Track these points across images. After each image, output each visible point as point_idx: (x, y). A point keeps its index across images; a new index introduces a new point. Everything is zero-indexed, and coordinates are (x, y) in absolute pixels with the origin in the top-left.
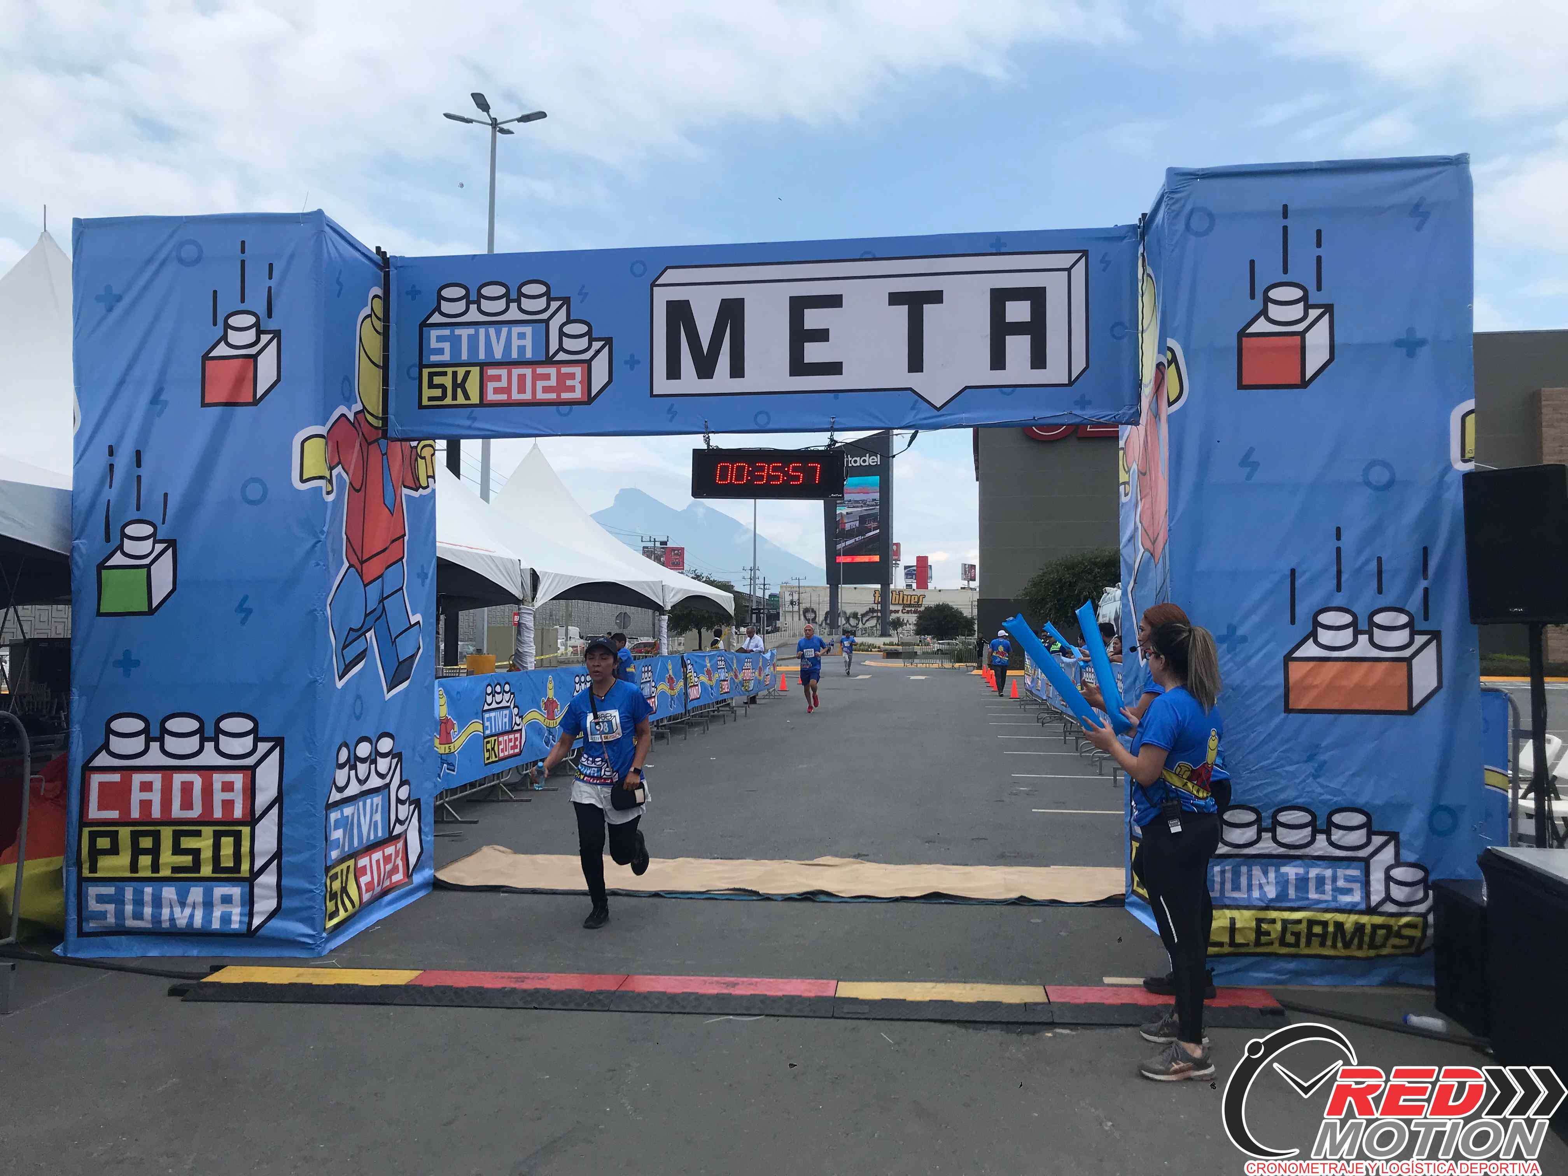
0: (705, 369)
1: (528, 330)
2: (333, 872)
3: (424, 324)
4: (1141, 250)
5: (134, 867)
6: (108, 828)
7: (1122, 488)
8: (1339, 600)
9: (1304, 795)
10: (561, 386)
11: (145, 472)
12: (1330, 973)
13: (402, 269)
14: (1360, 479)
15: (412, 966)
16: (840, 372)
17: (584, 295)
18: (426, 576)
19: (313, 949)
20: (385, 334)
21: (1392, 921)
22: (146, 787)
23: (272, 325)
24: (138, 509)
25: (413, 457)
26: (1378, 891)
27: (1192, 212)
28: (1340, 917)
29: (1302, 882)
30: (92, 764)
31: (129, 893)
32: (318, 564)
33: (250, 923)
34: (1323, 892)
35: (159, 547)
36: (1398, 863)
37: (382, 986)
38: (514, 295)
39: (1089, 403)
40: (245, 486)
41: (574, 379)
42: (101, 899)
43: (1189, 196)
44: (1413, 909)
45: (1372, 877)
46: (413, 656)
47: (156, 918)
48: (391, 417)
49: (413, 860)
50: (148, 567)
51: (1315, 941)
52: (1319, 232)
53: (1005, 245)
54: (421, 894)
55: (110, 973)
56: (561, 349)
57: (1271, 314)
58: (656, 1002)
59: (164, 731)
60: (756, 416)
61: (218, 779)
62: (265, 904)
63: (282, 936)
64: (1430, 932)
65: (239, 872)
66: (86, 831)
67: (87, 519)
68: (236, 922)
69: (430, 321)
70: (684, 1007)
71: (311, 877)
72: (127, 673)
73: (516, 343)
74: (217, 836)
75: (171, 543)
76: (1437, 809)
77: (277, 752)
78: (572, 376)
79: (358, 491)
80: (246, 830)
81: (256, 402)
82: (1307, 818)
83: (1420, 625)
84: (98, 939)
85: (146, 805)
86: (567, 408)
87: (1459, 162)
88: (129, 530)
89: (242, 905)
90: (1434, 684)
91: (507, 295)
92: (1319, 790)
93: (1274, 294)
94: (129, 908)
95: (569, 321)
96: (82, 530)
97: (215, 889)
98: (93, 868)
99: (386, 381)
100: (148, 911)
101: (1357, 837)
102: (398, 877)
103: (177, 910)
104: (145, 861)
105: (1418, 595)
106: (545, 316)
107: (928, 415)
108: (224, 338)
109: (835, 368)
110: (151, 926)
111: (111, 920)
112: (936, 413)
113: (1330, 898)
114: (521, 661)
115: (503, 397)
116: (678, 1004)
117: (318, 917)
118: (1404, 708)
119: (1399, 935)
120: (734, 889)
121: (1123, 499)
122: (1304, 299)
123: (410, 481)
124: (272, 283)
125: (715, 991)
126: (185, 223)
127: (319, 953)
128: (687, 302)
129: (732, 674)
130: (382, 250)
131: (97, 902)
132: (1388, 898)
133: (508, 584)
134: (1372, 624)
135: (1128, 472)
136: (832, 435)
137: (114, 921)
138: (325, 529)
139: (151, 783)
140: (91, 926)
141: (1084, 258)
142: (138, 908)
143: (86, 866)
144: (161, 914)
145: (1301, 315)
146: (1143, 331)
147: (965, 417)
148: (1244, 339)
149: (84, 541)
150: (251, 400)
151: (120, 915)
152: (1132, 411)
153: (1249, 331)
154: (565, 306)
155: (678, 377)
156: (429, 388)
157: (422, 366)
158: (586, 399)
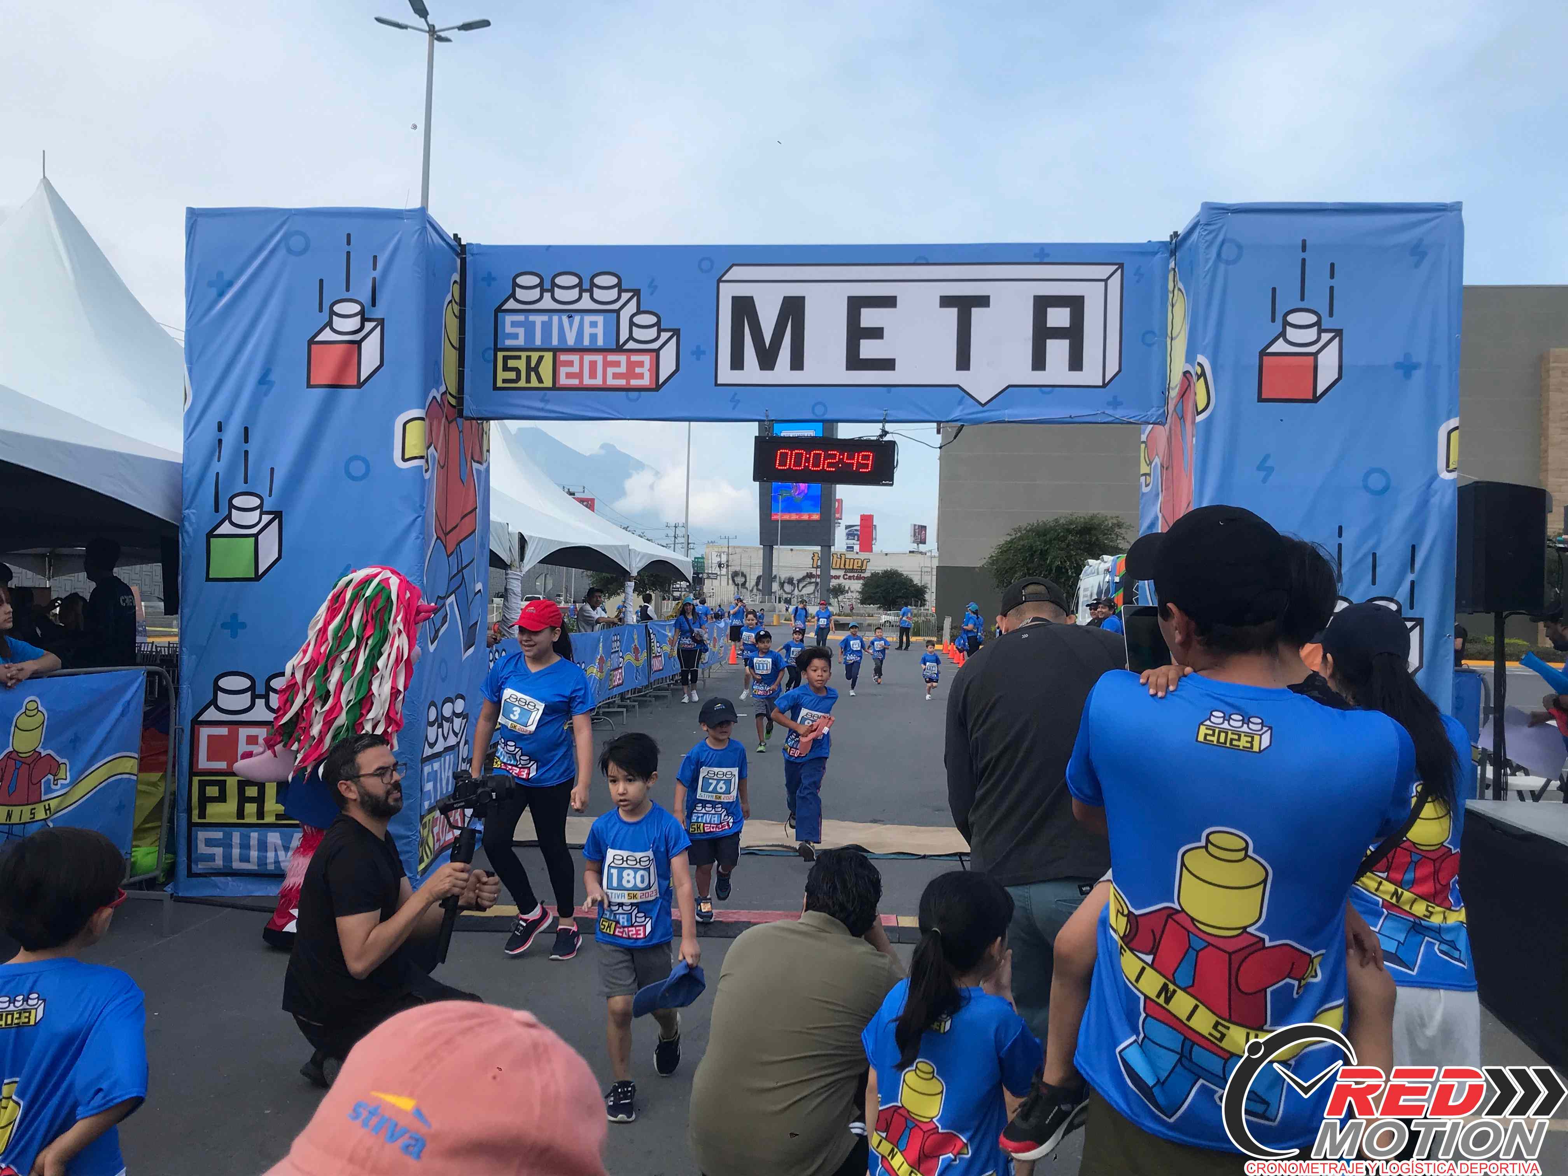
0: (767, 360)
1: (600, 319)
2: (425, 821)
3: (499, 310)
4: (1172, 265)
5: (241, 813)
6: (218, 779)
7: (1143, 479)
10: (631, 373)
11: (252, 447)
13: (477, 256)
14: (1361, 485)
16: (893, 368)
17: (653, 287)
20: (462, 318)
22: (252, 740)
23: (376, 313)
24: (246, 482)
25: (480, 433)
27: (1224, 241)
30: (202, 718)
31: (236, 836)
32: (418, 538)
38: (586, 285)
39: (1121, 404)
40: (348, 463)
41: (643, 367)
42: (209, 843)
43: (1221, 227)
47: (262, 861)
48: (466, 395)
50: (256, 536)
52: (1332, 265)
53: (1048, 255)
55: (227, 909)
56: (631, 338)
57: (1287, 337)
59: (269, 688)
60: (814, 407)
66: (196, 780)
67: (197, 489)
69: (505, 307)
72: (234, 635)
73: (588, 331)
75: (278, 515)
78: (641, 364)
79: (443, 469)
81: (360, 385)
84: (207, 879)
86: (637, 393)
87: (1454, 210)
88: (237, 502)
91: (579, 285)
93: (1292, 318)
94: (236, 852)
95: (639, 312)
96: (190, 502)
98: (202, 815)
99: (461, 360)
100: (254, 854)
103: (281, 854)
104: (251, 808)
105: (1406, 587)
106: (616, 306)
107: (973, 410)
108: (330, 324)
109: (888, 364)
110: (256, 868)
111: (219, 862)
112: (981, 409)
115: (575, 382)
117: (413, 860)
121: (1145, 490)
122: (1318, 324)
123: (478, 456)
124: (377, 274)
126: (292, 215)
128: (751, 299)
130: (459, 236)
131: (206, 845)
133: (498, 548)
135: (1150, 464)
136: (884, 426)
137: (221, 863)
138: (425, 505)
139: (256, 737)
140: (200, 867)
141: (1120, 271)
142: (244, 852)
143: (195, 812)
144: (266, 857)
145: (1314, 338)
146: (1172, 340)
147: (1007, 414)
148: (1264, 357)
149: (194, 511)
150: (355, 384)
151: (228, 858)
152: (1159, 413)
153: (1268, 351)
154: (635, 298)
155: (742, 368)
156: (503, 371)
157: (496, 350)
158: (654, 386)
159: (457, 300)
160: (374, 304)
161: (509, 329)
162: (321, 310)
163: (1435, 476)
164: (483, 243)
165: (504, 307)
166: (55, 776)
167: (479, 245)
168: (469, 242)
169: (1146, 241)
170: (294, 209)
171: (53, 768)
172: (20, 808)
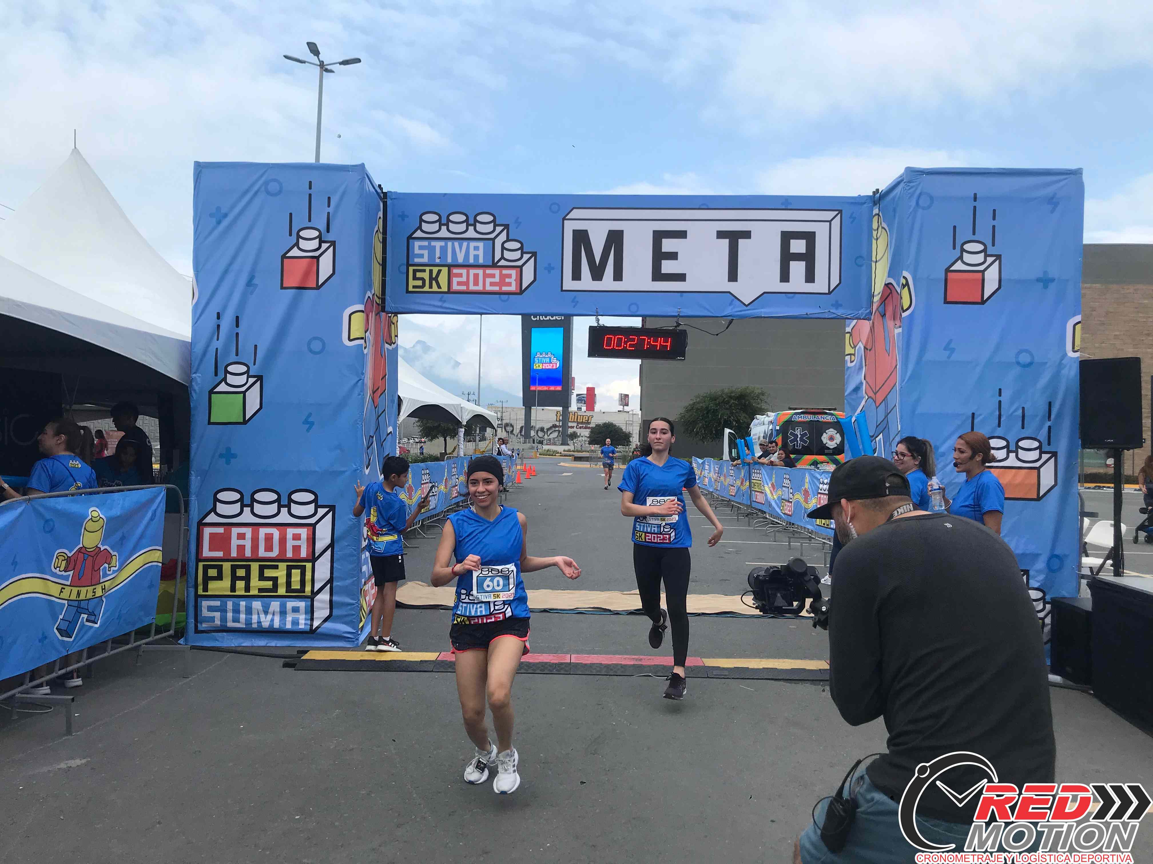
0: (597, 274)
1: (481, 244)
3: (410, 238)
4: (876, 211)
5: (233, 588)
6: (215, 564)
7: (848, 358)
8: (999, 432)
10: (502, 282)
11: (241, 330)
13: (394, 200)
14: (1014, 360)
15: (428, 651)
16: (684, 280)
17: (518, 223)
18: (394, 402)
19: (353, 641)
20: (384, 243)
22: (241, 536)
23: (330, 237)
24: (237, 355)
25: (391, 325)
27: (920, 194)
30: (205, 521)
31: (230, 604)
32: (359, 395)
33: (312, 625)
35: (251, 380)
38: (471, 221)
39: (841, 305)
40: (310, 342)
41: (511, 278)
42: (210, 609)
43: (920, 184)
47: (248, 622)
48: (387, 298)
50: (244, 393)
52: (994, 211)
53: (791, 204)
55: (230, 654)
56: (502, 258)
57: (964, 259)
58: (598, 669)
59: (253, 500)
60: (630, 306)
61: (290, 532)
62: (321, 612)
63: (332, 633)
65: (304, 592)
66: (201, 565)
67: (201, 360)
68: (302, 624)
70: (616, 672)
71: (352, 595)
72: (228, 463)
73: (472, 253)
74: (289, 569)
75: (260, 378)
76: (1053, 556)
77: (330, 515)
78: (510, 276)
80: (309, 565)
81: (318, 287)
83: (1046, 448)
84: (209, 634)
85: (241, 548)
86: (506, 296)
88: (231, 369)
89: (306, 613)
90: (1053, 483)
91: (466, 221)
93: (968, 247)
95: (508, 240)
96: (197, 368)
97: (288, 603)
98: (205, 589)
99: (384, 274)
100: (243, 617)
103: (262, 616)
104: (240, 585)
105: (1045, 430)
106: (492, 236)
107: (739, 309)
108: (297, 244)
109: (681, 277)
110: (245, 627)
111: (217, 622)
112: (745, 308)
115: (463, 288)
116: (612, 670)
117: (356, 621)
118: (1035, 496)
120: (593, 608)
121: (849, 364)
122: (984, 251)
123: (388, 339)
124: (330, 210)
125: (631, 664)
126: (271, 167)
127: (358, 644)
128: (586, 232)
130: (382, 187)
131: (208, 611)
134: (1018, 447)
135: (854, 348)
137: (219, 623)
138: (364, 372)
139: (245, 534)
140: (204, 626)
141: (839, 215)
142: (234, 615)
143: (201, 588)
144: (251, 618)
145: (982, 260)
146: (876, 262)
147: (764, 311)
148: (949, 274)
149: (199, 376)
150: (315, 286)
151: (224, 619)
152: (867, 312)
153: (951, 269)
154: (506, 230)
155: (579, 279)
156: (413, 279)
157: (408, 265)
158: (519, 292)
159: (381, 230)
160: (328, 231)
161: (417, 251)
162: (290, 235)
163: (1066, 354)
164: (399, 191)
165: (414, 236)
166: (109, 564)
167: (396, 193)
168: (389, 190)
169: (856, 195)
170: (272, 164)
171: (108, 558)
172: (86, 588)
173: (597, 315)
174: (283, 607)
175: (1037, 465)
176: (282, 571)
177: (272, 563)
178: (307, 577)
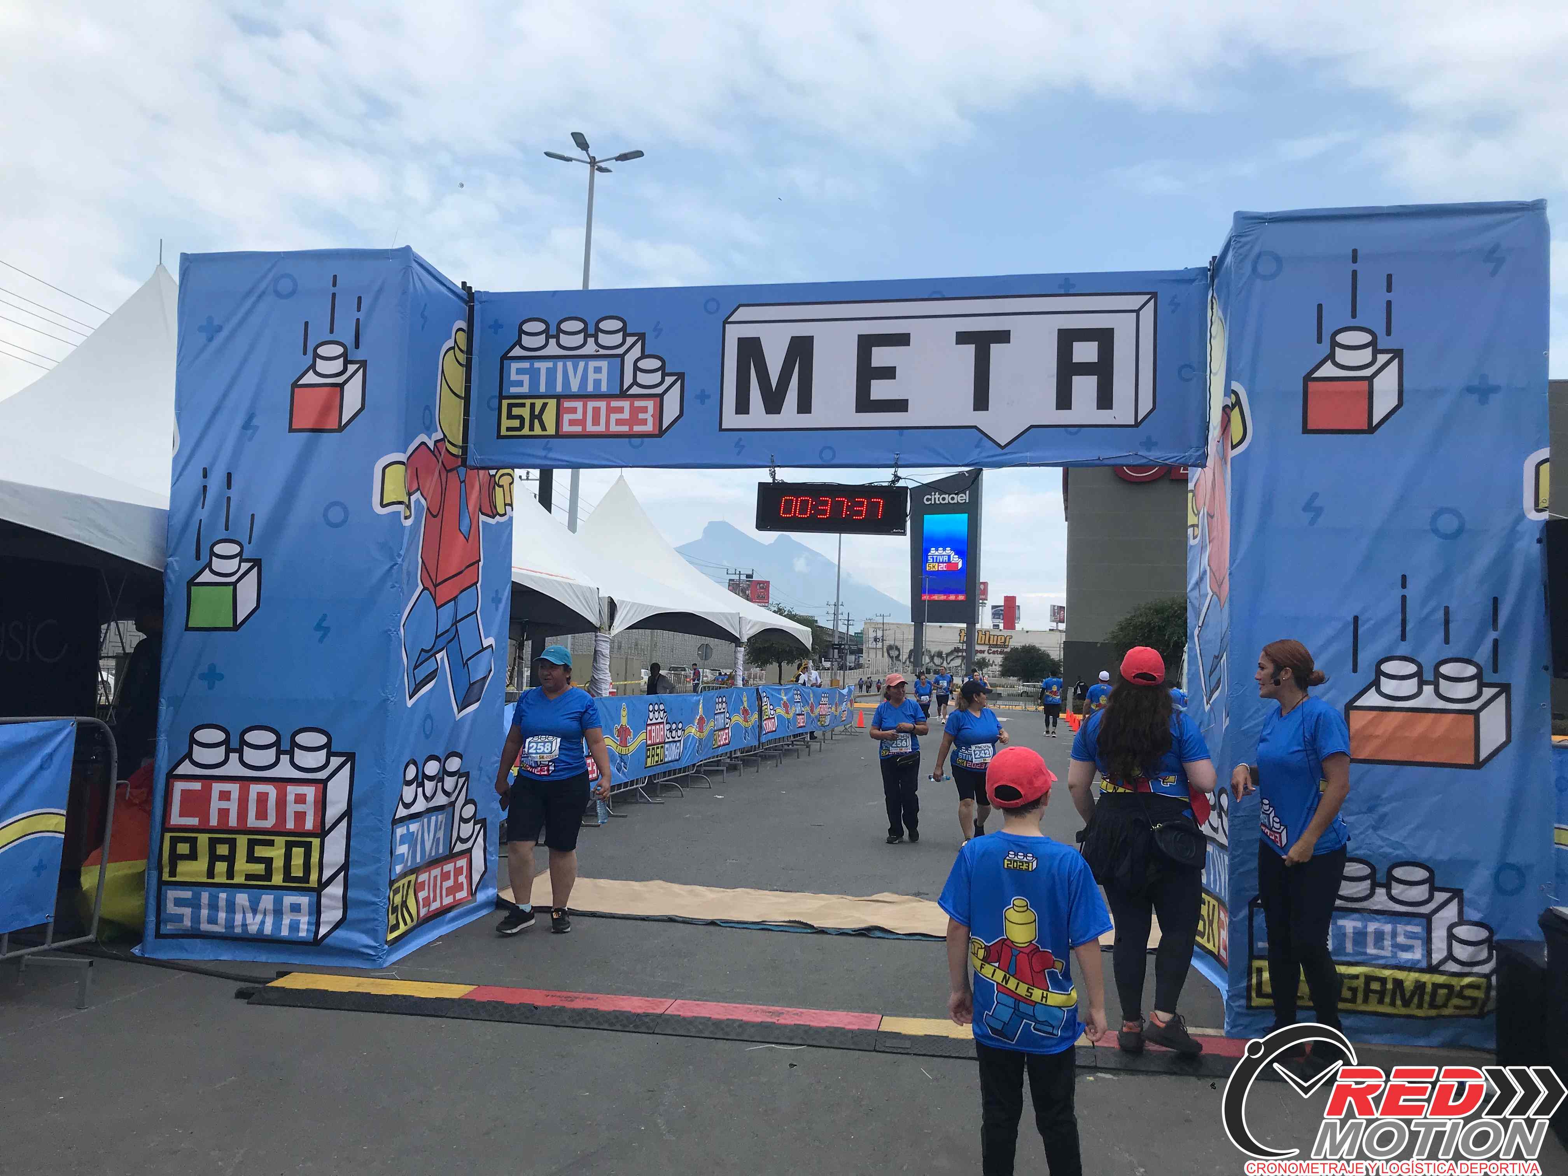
0: (773, 404)
1: (604, 364)
2: (396, 886)
3: (505, 357)
5: (211, 873)
6: (188, 835)
7: (1190, 531)
9: (1364, 846)
10: (634, 419)
11: (234, 493)
12: (1388, 1031)
13: (485, 303)
14: (1428, 527)
15: (468, 982)
16: (906, 410)
17: (658, 331)
18: (500, 601)
19: (374, 960)
20: (467, 367)
21: (1454, 981)
22: (225, 796)
23: (360, 355)
24: (227, 529)
25: (491, 486)
26: (1440, 949)
27: (1259, 256)
28: (1400, 975)
29: (1360, 937)
30: (176, 772)
31: (205, 897)
32: (393, 587)
33: (317, 932)
34: (1382, 948)
36: (1461, 921)
37: (436, 998)
38: (591, 330)
39: (1155, 444)
40: (327, 510)
41: (647, 412)
42: (179, 902)
43: (1257, 239)
44: (1476, 969)
45: (1433, 935)
46: (485, 678)
47: (230, 924)
48: (471, 445)
49: (476, 878)
50: (234, 584)
51: (1373, 998)
52: (1389, 277)
53: (1073, 286)
54: (484, 912)
55: (184, 973)
56: (635, 383)
57: (1338, 359)
58: (700, 1027)
59: (243, 743)
60: (821, 452)
61: (292, 791)
62: (331, 915)
63: (345, 946)
64: (1493, 993)
65: (309, 882)
66: (168, 836)
67: (180, 538)
68: (304, 931)
70: (727, 1033)
71: (375, 889)
72: (211, 687)
73: (592, 376)
74: (289, 846)
75: (257, 563)
76: (1503, 867)
77: (348, 766)
78: (644, 410)
79: (435, 516)
80: (316, 842)
81: (341, 429)
82: (1367, 871)
83: (1488, 677)
84: (174, 941)
85: (224, 814)
86: (639, 440)
87: (1536, 208)
88: (219, 549)
89: (310, 914)
90: (1504, 739)
91: (584, 330)
92: (1380, 843)
93: (1343, 338)
94: (204, 912)
95: (643, 356)
96: (175, 549)
97: (285, 897)
98: (173, 873)
99: (467, 412)
100: (222, 916)
101: (1419, 893)
102: (462, 894)
103: (249, 916)
104: (221, 867)
105: (1487, 646)
106: (620, 351)
107: (992, 453)
108: (313, 366)
110: (224, 931)
111: (187, 923)
112: (1000, 451)
113: (1389, 955)
114: (597, 688)
115: (578, 429)
116: (723, 1029)
117: (381, 929)
118: (1470, 761)
119: (1461, 995)
120: (790, 922)
121: (1192, 542)
122: (1373, 344)
123: (487, 509)
124: (361, 315)
125: (760, 1020)
126: (283, 258)
127: (381, 965)
128: (757, 340)
129: (807, 709)
130: (468, 285)
131: (175, 905)
132: (1450, 957)
133: (586, 611)
134: (1438, 675)
135: (1197, 515)
136: (895, 471)
137: (189, 924)
138: (402, 552)
139: (230, 792)
140: (168, 928)
142: (211, 912)
143: (166, 870)
144: (234, 920)
145: (1369, 359)
147: (1029, 457)
148: (1310, 384)
149: (177, 558)
150: (337, 427)
151: (196, 919)
152: (1198, 453)
153: (1316, 375)
154: (640, 342)
155: (747, 412)
156: (508, 418)
157: (501, 397)
158: (657, 432)
159: (462, 348)
160: (357, 346)
161: (514, 377)
162: (305, 353)
163: (1522, 516)
164: (491, 291)
165: (510, 355)
167: (486, 293)
168: (478, 290)
170: (283, 253)
173: (772, 465)
174: (278, 902)
175: (1474, 705)
176: (278, 849)
177: (263, 838)
178: (312, 860)
